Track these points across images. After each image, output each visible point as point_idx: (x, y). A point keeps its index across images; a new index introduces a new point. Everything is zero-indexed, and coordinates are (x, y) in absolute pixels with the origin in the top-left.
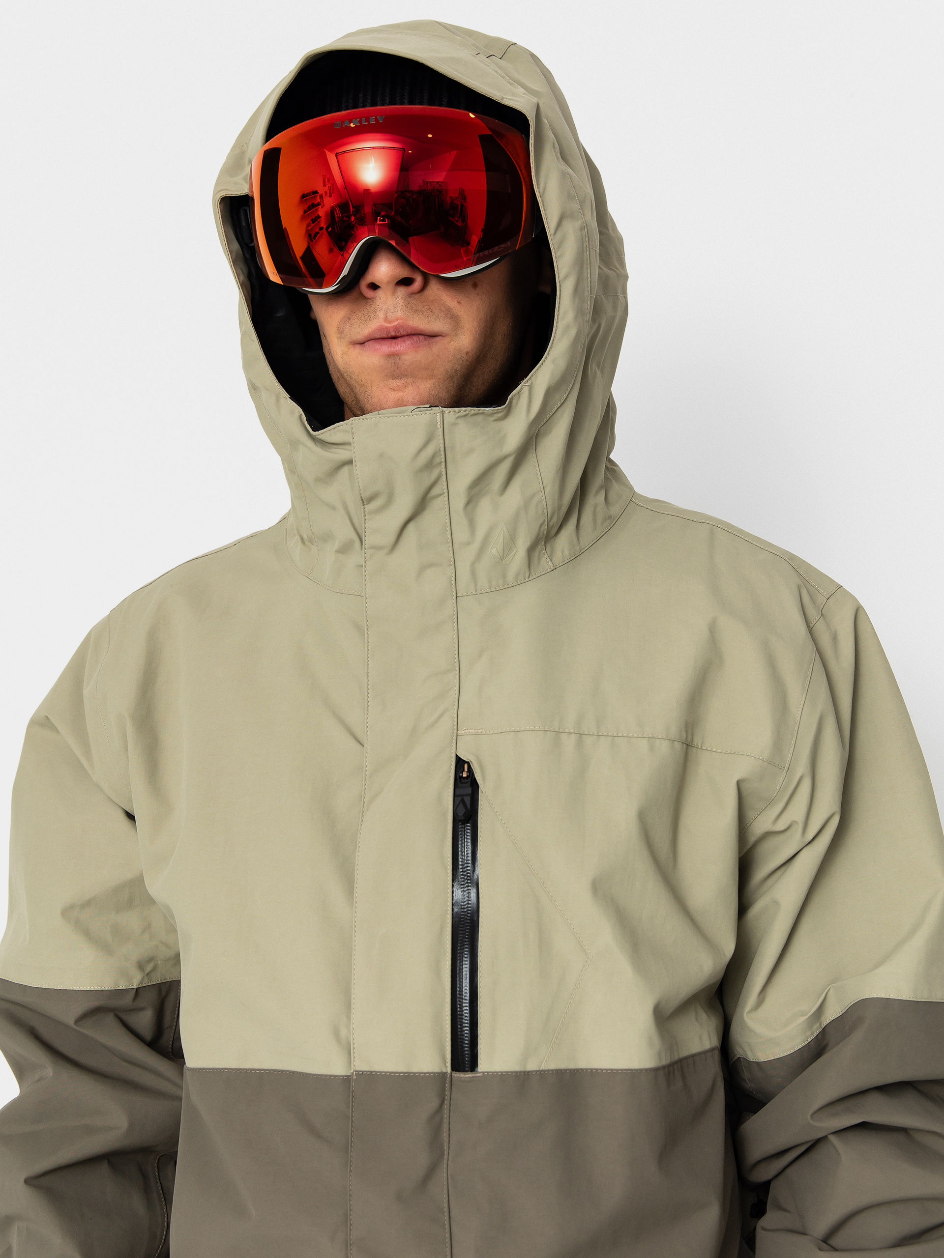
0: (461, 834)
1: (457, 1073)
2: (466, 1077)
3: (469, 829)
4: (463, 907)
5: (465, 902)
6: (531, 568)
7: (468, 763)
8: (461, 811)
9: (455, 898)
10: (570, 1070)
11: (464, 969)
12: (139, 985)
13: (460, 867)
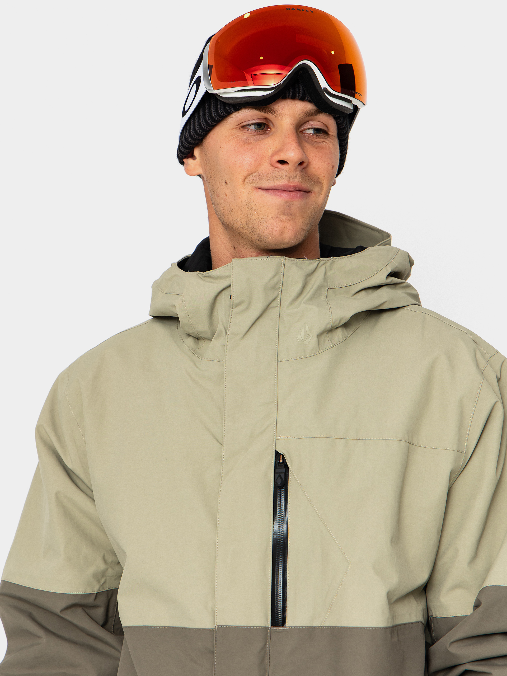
0: (279, 495)
1: (275, 627)
2: (279, 630)
3: (283, 492)
4: (279, 535)
5: (280, 532)
6: (320, 346)
7: (283, 455)
8: (279, 482)
9: (274, 530)
10: (338, 627)
11: (280, 571)
12: (98, 591)
13: (278, 513)
